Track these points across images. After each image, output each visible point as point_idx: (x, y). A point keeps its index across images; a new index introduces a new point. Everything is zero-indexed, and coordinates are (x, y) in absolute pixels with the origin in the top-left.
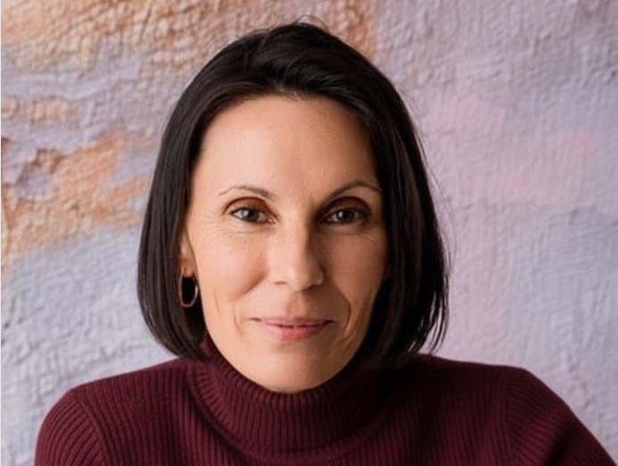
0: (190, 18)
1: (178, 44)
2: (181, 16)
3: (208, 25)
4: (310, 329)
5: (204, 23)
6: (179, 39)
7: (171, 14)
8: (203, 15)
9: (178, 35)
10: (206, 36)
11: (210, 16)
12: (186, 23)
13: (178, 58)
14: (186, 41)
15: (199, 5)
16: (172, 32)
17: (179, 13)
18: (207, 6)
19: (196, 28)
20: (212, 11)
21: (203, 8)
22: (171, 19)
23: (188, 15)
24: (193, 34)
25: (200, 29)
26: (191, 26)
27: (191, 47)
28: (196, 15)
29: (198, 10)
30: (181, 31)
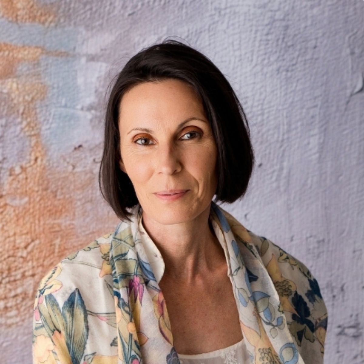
0: (17, 300)
1: (9, 314)
2: (11, 299)
3: (26, 304)
4: (179, 195)
5: (24, 303)
6: (10, 311)
7: (6, 298)
8: (23, 299)
9: (10, 309)
10: (25, 310)
11: (27, 300)
12: (14, 303)
13: (9, 322)
14: (13, 313)
15: (21, 294)
16: (6, 308)
17: (10, 297)
18: (25, 294)
19: (19, 306)
20: (28, 297)
21: (23, 295)
22: (6, 301)
23: (15, 299)
24: (18, 309)
25: (21, 306)
26: (17, 305)
27: (16, 316)
28: (19, 299)
29: (21, 296)
30: (11, 307)
